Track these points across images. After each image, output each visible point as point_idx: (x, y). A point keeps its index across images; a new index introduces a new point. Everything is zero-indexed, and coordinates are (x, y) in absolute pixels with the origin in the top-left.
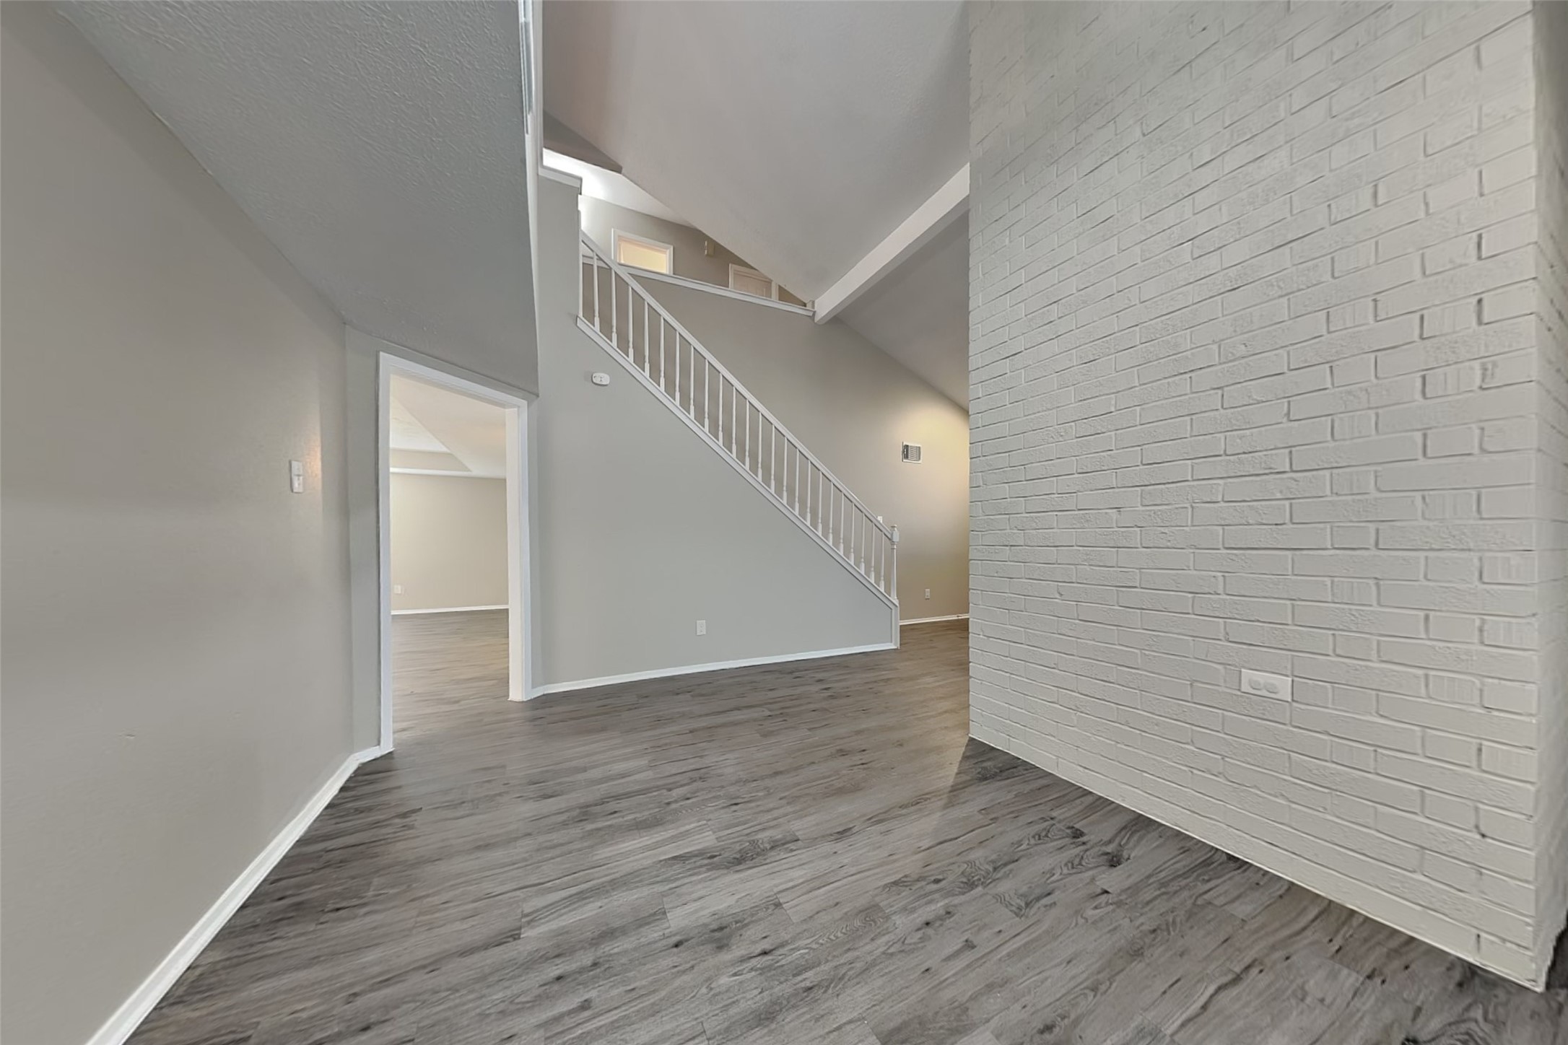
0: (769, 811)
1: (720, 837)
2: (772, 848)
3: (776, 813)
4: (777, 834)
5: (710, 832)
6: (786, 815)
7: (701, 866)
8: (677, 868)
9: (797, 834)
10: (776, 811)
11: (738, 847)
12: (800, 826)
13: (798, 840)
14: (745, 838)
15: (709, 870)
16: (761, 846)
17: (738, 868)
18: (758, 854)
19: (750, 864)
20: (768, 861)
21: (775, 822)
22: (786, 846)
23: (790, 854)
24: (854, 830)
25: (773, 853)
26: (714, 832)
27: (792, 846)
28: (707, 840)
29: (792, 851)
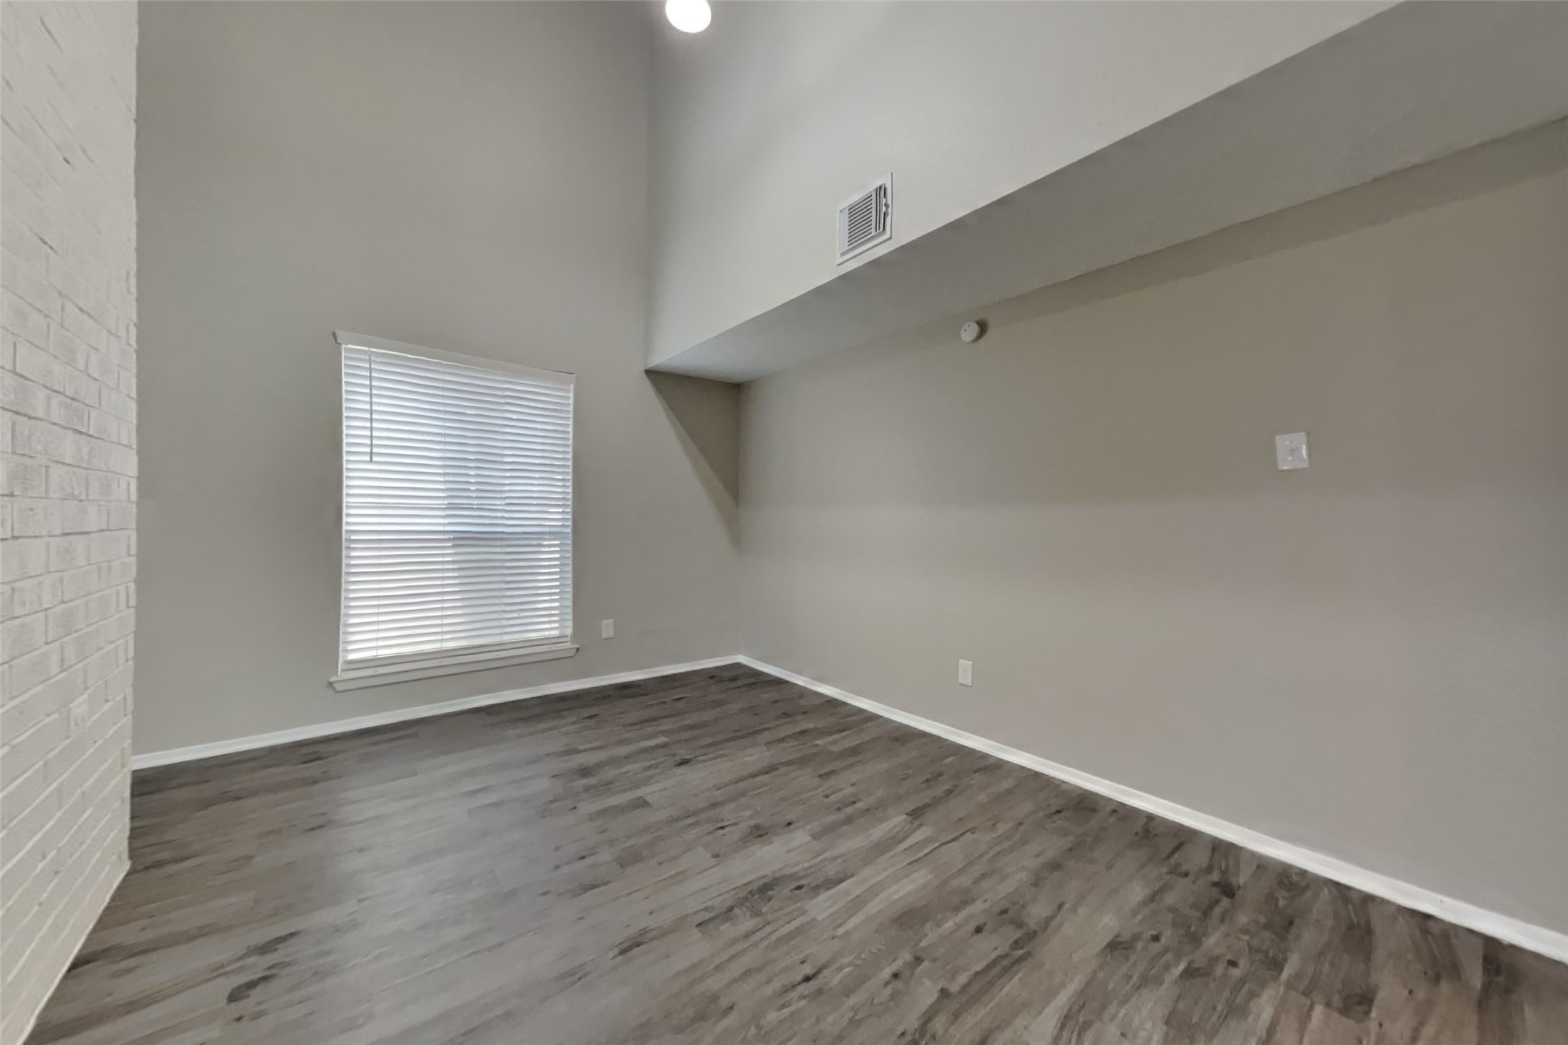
0: (747, 973)
1: (803, 914)
2: (731, 909)
3: (735, 970)
4: (728, 931)
5: (820, 918)
6: (719, 968)
7: (804, 877)
8: (831, 870)
9: (700, 935)
10: (736, 975)
11: (774, 904)
12: (695, 948)
13: (699, 925)
14: (769, 917)
15: (796, 873)
16: (744, 909)
17: (765, 881)
18: (746, 899)
19: (755, 887)
20: (733, 892)
21: (733, 951)
22: (712, 915)
23: (707, 904)
24: (616, 951)
25: (729, 903)
26: (814, 920)
27: (707, 916)
28: (821, 907)
29: (706, 909)
